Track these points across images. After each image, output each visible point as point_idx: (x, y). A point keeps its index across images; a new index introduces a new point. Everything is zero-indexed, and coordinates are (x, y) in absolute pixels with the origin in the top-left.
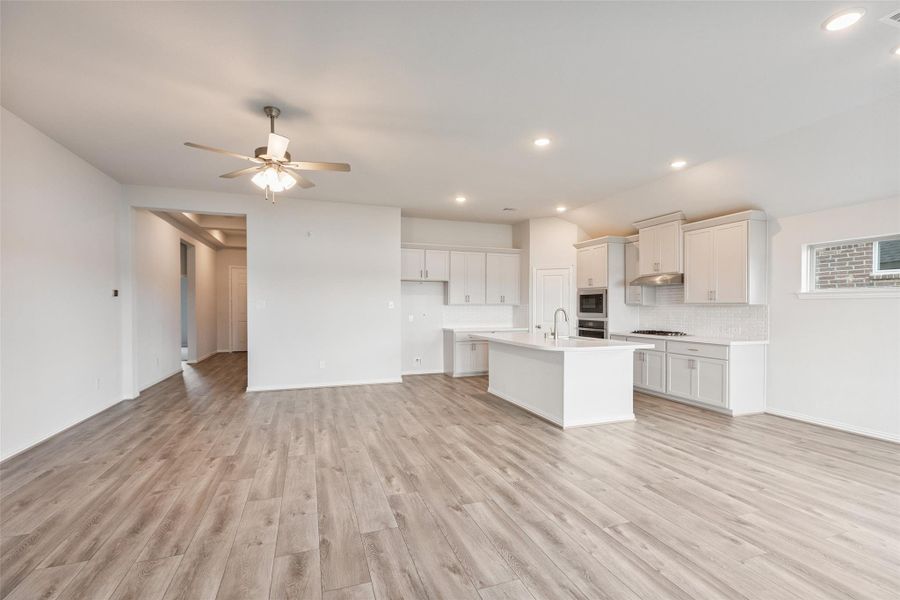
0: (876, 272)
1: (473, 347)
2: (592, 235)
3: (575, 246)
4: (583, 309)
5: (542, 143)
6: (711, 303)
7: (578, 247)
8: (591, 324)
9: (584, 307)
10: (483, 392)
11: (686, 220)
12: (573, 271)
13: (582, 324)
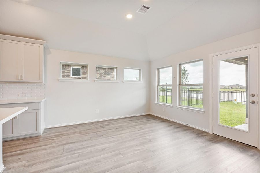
6: (19, 81)
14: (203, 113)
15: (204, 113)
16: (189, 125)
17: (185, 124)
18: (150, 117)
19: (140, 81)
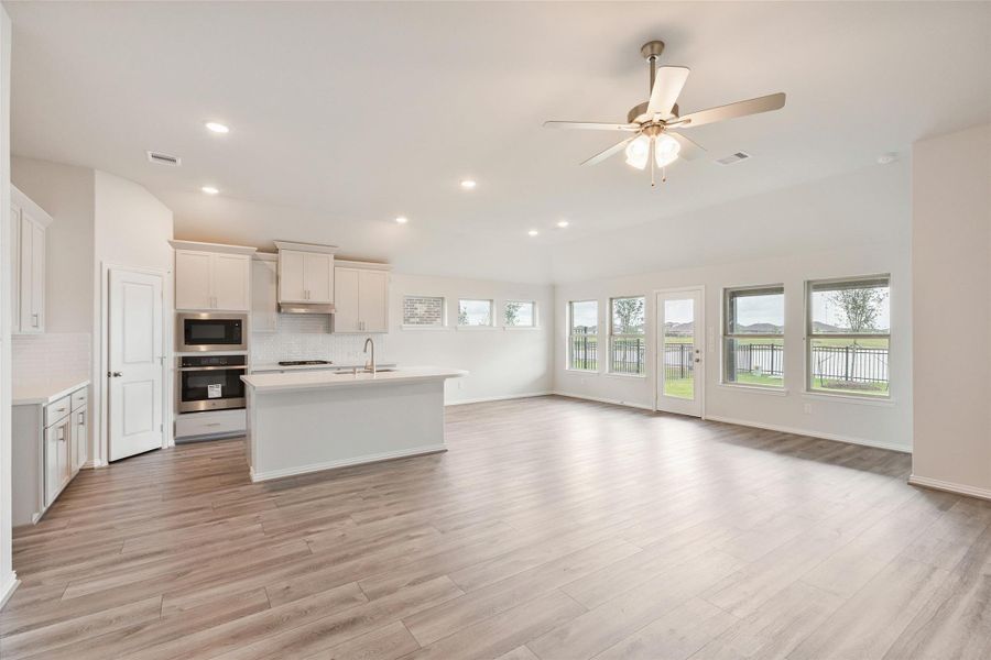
19: (534, 325)
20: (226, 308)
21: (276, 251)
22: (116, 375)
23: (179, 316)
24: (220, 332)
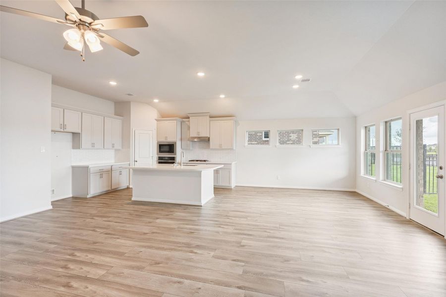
0: (264, 139)
1: (101, 177)
2: (164, 116)
3: (156, 120)
4: (160, 151)
5: (201, 74)
6: (220, 148)
7: (157, 120)
8: (166, 158)
9: (162, 150)
10: (130, 201)
11: (211, 117)
12: (155, 132)
13: (160, 158)
14: (401, 190)
15: (403, 190)
16: (391, 208)
17: (384, 204)
18: (354, 194)
19: (338, 144)
20: (170, 140)
21: (189, 118)
22: (136, 161)
23: (158, 143)
24: (167, 149)
